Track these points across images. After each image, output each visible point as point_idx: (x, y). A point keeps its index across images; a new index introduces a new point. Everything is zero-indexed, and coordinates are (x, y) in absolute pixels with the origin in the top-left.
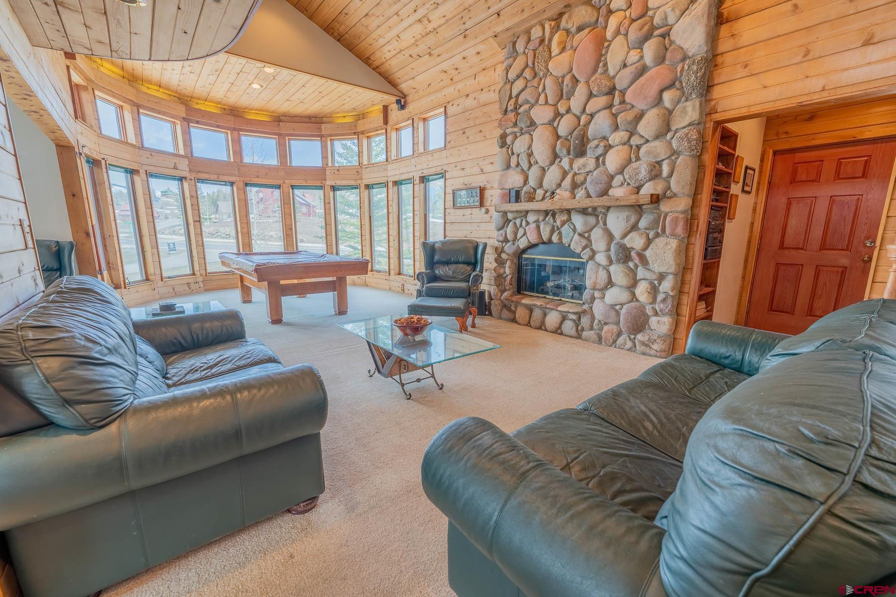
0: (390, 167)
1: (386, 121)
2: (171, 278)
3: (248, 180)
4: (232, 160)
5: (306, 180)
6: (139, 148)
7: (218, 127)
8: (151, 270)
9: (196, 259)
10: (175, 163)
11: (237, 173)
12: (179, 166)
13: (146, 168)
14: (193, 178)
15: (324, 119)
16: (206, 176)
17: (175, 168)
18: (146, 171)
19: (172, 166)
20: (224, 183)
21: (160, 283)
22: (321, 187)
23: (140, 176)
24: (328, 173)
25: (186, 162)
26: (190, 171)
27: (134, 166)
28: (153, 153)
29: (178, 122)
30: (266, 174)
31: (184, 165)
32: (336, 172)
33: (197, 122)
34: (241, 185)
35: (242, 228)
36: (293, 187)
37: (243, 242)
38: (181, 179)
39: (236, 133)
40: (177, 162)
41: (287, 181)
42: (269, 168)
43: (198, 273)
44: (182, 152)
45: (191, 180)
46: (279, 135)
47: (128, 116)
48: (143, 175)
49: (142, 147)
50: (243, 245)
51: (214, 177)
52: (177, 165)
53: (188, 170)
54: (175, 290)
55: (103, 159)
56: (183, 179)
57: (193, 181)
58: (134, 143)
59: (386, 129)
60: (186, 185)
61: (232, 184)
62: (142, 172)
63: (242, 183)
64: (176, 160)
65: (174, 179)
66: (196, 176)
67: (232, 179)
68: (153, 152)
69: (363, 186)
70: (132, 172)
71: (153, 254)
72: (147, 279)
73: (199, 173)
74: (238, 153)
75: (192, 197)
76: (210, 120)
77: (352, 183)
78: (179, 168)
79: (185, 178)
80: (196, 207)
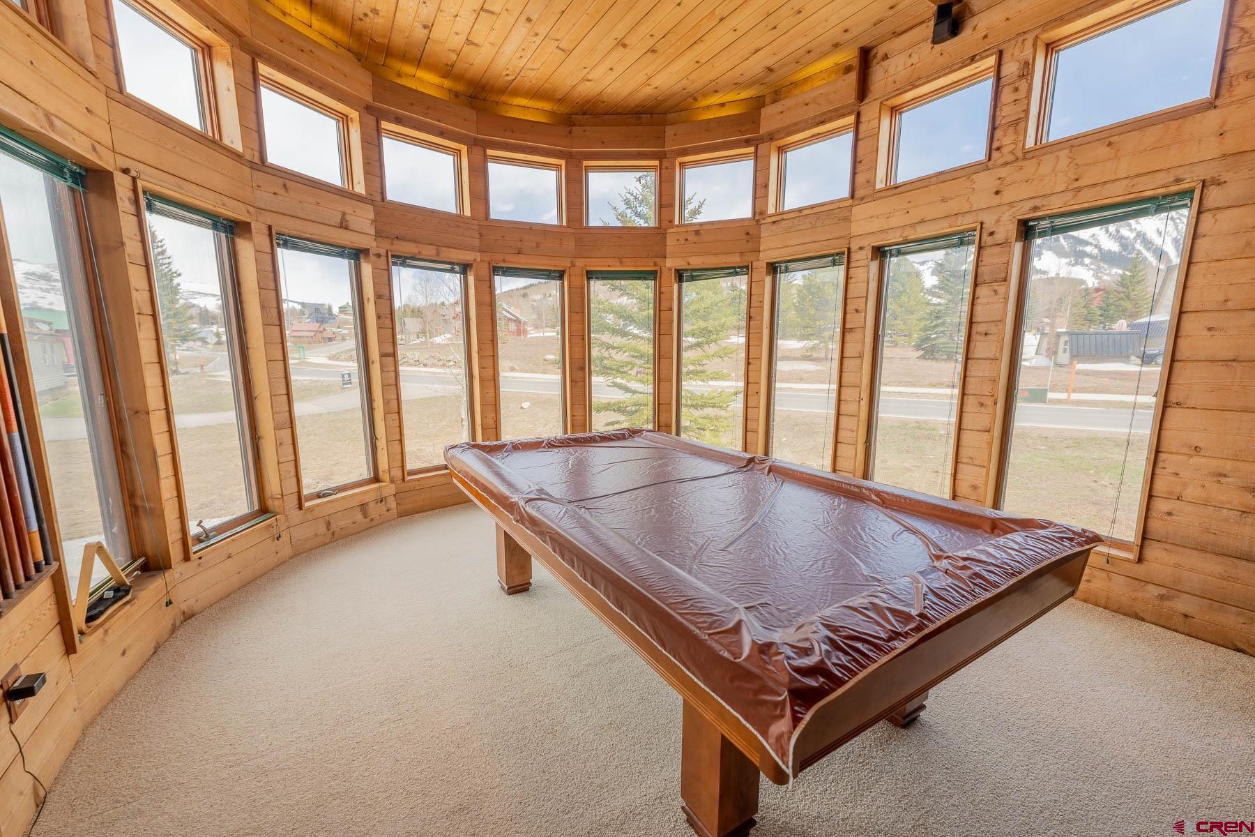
0: (859, 211)
1: (863, 91)
2: (325, 496)
3: (498, 259)
4: (468, 213)
5: (621, 259)
6: (252, 165)
7: (442, 134)
8: (273, 485)
9: (382, 444)
10: (344, 214)
11: (476, 242)
12: (353, 222)
13: (269, 219)
14: (383, 252)
15: (670, 116)
16: (410, 248)
17: (343, 225)
18: (270, 228)
19: (336, 219)
20: (448, 267)
21: (296, 515)
22: (651, 275)
23: (251, 239)
24: (670, 241)
25: (368, 213)
26: (379, 235)
27: (237, 212)
28: (288, 183)
29: (354, 115)
30: (537, 246)
31: (363, 219)
32: (692, 238)
33: (398, 120)
34: (484, 270)
35: (482, 368)
36: (591, 275)
37: (482, 399)
38: (357, 254)
39: (477, 151)
40: (349, 210)
41: (580, 263)
42: (543, 231)
43: (385, 476)
44: (360, 189)
45: (379, 256)
46: (568, 156)
47: (225, 76)
48: (261, 239)
49: (260, 164)
50: (482, 405)
51: (429, 251)
52: (348, 217)
53: (372, 232)
54: (333, 526)
55: (126, 171)
56: (362, 257)
57: (383, 259)
58: (238, 146)
59: (858, 115)
60: (367, 269)
61: (465, 268)
62: (258, 228)
63: (486, 265)
64: (348, 206)
65: (341, 255)
66: (389, 247)
67: (467, 257)
68: (289, 179)
69: (761, 265)
70: (231, 229)
71: (279, 444)
72: (264, 510)
73: (396, 242)
74: (480, 195)
75: (378, 297)
76: (426, 115)
77: (735, 260)
78: (351, 226)
79: (365, 252)
80: (388, 322)
